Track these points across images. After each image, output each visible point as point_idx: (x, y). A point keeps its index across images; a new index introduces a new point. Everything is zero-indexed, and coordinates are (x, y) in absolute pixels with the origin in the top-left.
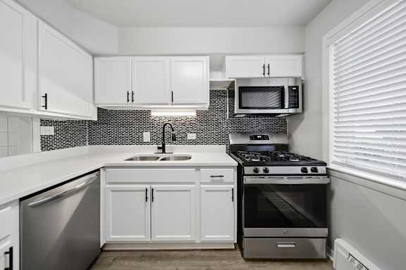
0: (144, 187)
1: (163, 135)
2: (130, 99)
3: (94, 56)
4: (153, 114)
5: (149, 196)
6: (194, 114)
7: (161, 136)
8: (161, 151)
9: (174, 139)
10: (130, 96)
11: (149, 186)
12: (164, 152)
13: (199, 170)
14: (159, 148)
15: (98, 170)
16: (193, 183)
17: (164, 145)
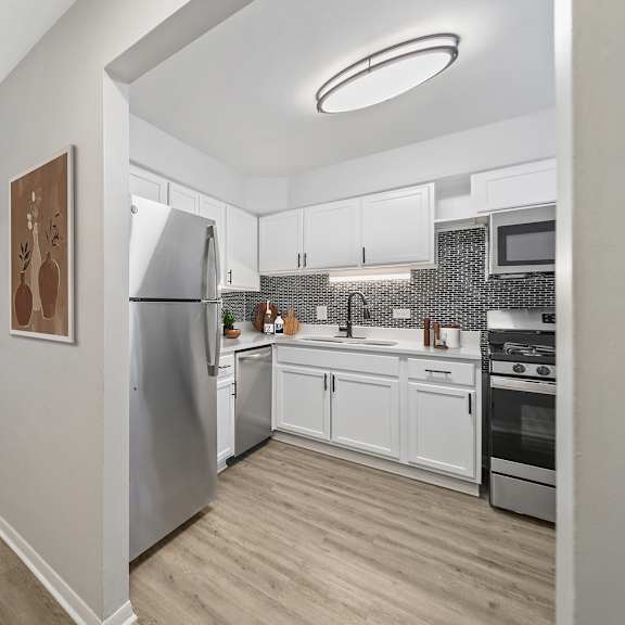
0: (323, 372)
1: (349, 310)
2: (302, 263)
3: (259, 216)
4: (332, 280)
5: (330, 384)
6: (407, 276)
7: (345, 312)
8: (345, 334)
9: (367, 315)
10: (302, 259)
11: (328, 373)
12: (349, 335)
13: (406, 360)
14: (341, 329)
15: (270, 345)
16: (396, 377)
17: (349, 325)
